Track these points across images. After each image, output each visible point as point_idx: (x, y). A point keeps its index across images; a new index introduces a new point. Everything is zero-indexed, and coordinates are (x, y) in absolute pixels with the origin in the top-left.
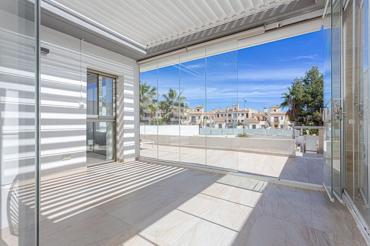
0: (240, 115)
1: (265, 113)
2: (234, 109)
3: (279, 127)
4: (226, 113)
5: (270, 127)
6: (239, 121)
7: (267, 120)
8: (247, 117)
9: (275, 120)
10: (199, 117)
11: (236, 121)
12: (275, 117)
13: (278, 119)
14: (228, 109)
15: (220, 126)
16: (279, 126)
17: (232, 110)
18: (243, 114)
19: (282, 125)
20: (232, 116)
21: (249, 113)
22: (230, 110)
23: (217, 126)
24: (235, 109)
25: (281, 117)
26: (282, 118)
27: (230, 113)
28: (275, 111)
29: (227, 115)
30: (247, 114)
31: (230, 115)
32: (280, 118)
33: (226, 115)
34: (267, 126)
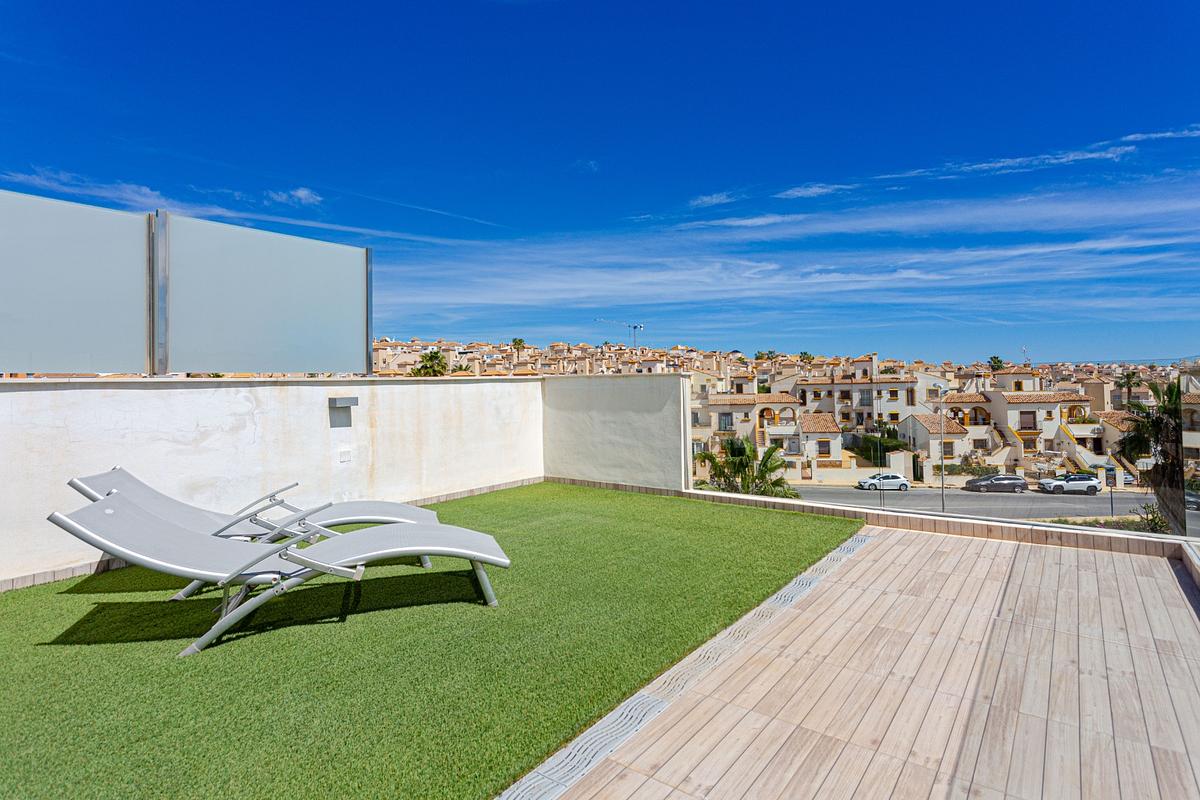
0: (886, 395)
1: (982, 394)
2: (859, 374)
3: (1040, 447)
4: (829, 388)
5: (1008, 449)
6: (880, 415)
7: (992, 422)
8: (911, 401)
9: (1021, 422)
10: (746, 415)
11: (870, 415)
12: (1022, 413)
13: (1035, 418)
14: (839, 372)
15: (824, 448)
16: (1038, 444)
17: (854, 375)
18: (894, 394)
19: (1051, 441)
20: (856, 397)
21: (915, 388)
22: (844, 377)
23: (810, 448)
24: (865, 372)
25: (1045, 411)
26: (1049, 413)
27: (845, 388)
28: (1019, 386)
29: (837, 395)
30: (911, 393)
31: (846, 395)
32: (1041, 415)
33: (830, 394)
34: (996, 446)
